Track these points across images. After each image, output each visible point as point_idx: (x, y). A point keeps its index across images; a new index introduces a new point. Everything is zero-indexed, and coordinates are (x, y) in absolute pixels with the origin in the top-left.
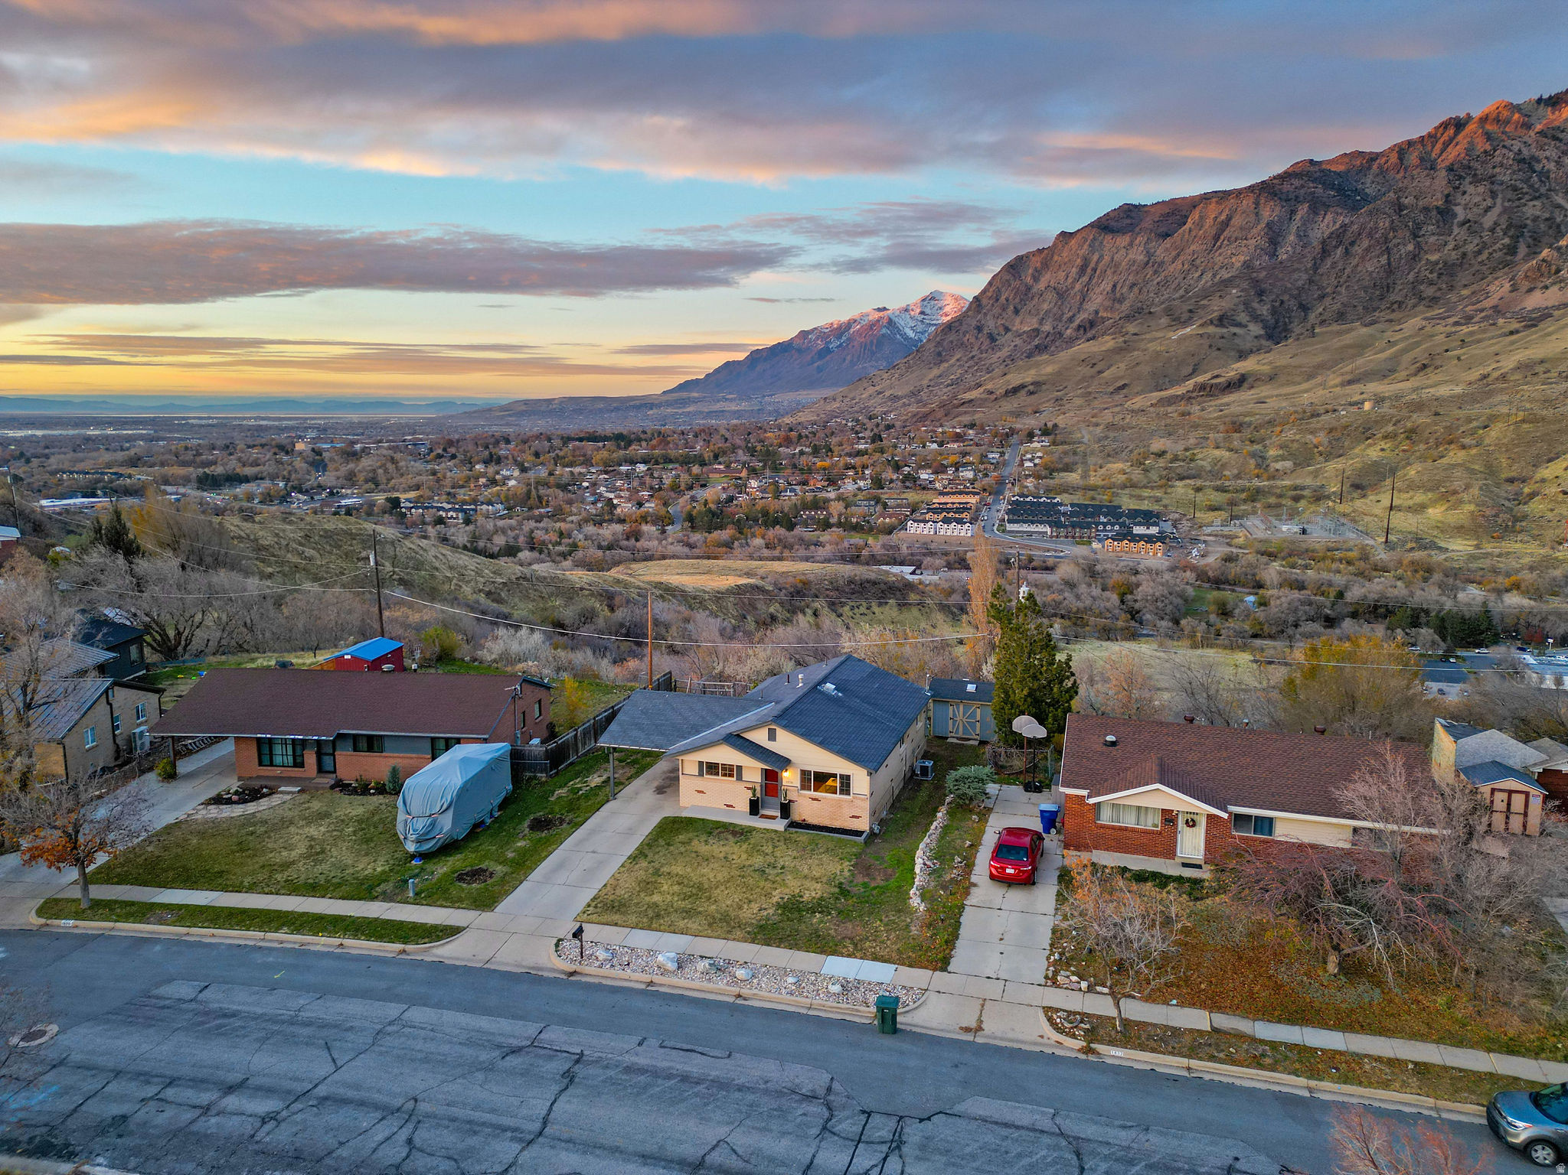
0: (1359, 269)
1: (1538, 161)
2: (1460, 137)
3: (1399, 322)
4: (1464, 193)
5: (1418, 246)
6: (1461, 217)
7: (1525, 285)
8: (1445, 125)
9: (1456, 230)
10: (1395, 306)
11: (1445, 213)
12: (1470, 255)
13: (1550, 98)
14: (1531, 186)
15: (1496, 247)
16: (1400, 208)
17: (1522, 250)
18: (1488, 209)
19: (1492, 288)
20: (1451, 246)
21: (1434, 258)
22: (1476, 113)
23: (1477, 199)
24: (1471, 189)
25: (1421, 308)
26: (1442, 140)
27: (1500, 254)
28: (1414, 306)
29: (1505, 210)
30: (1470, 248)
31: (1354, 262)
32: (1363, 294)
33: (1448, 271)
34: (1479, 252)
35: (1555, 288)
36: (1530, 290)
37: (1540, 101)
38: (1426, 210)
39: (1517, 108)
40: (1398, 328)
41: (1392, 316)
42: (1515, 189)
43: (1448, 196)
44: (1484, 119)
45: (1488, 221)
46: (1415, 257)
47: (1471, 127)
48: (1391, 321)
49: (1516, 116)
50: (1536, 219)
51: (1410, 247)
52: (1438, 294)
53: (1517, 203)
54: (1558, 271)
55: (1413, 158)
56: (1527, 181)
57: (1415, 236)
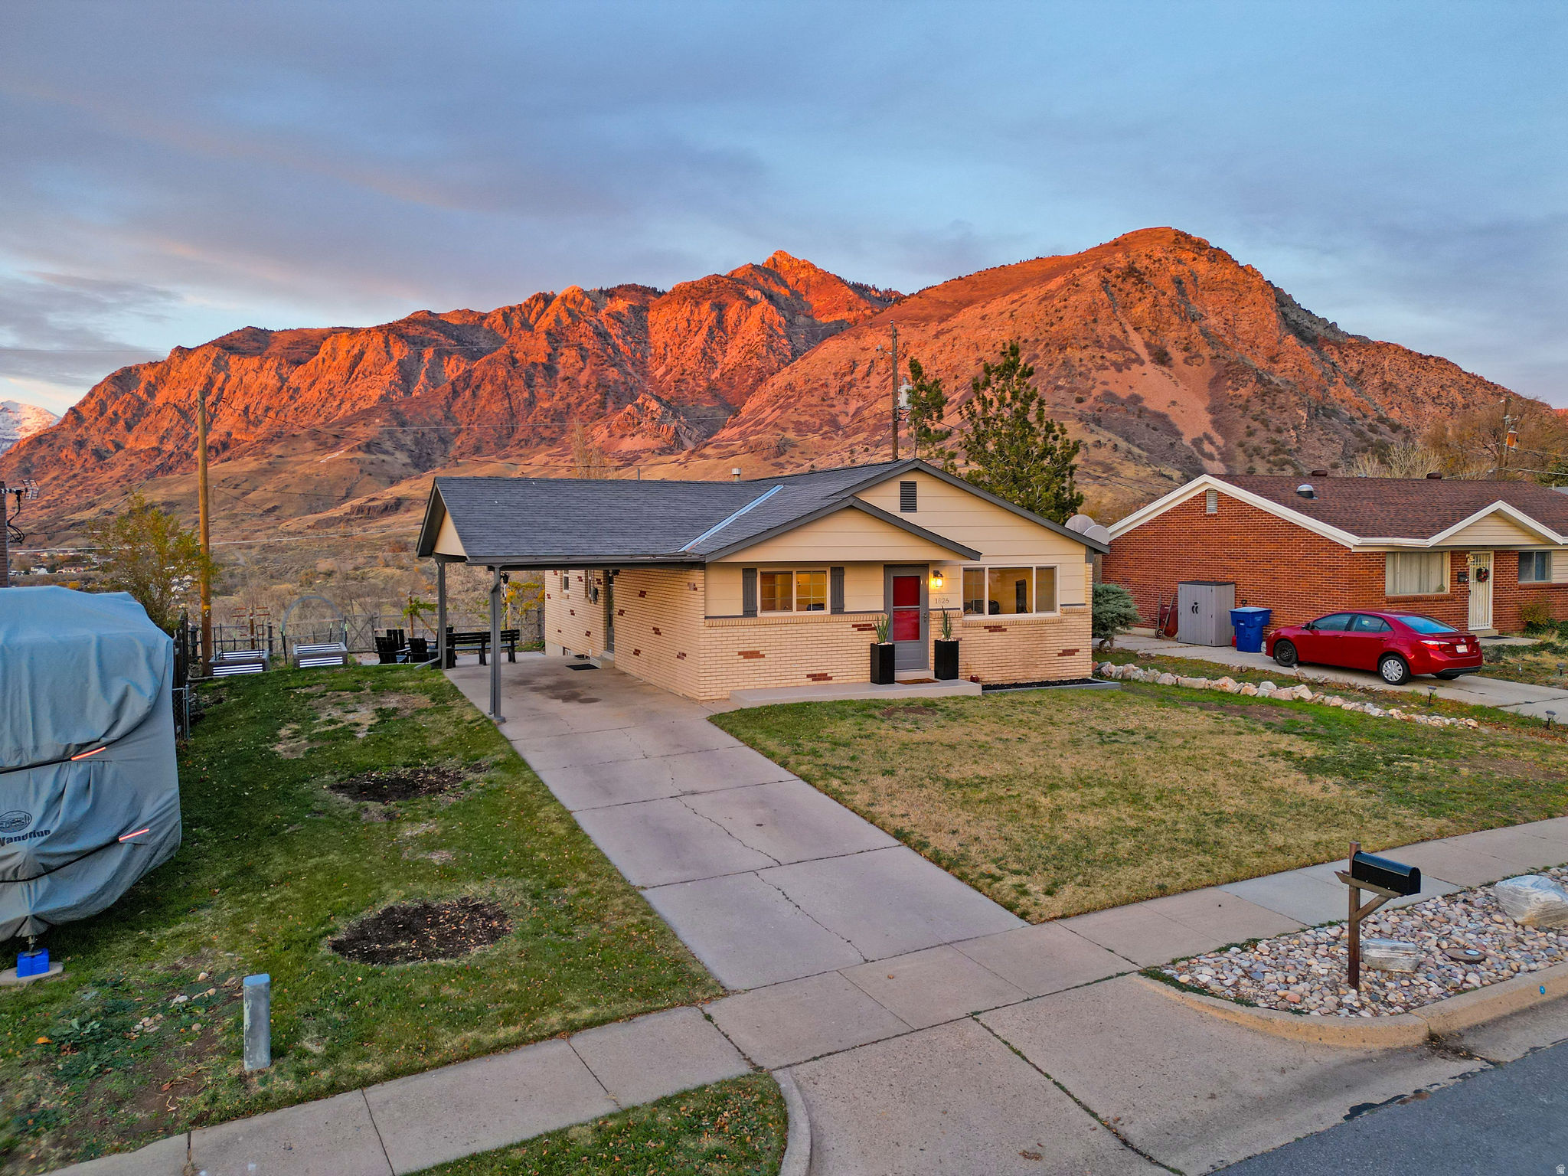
0: (487, 410)
1: (611, 337)
2: (548, 310)
3: (527, 456)
4: (562, 354)
5: (532, 394)
6: (561, 374)
7: (618, 433)
8: (537, 298)
9: (560, 385)
10: (523, 443)
11: (550, 369)
12: (573, 406)
13: (608, 291)
14: (609, 356)
15: (591, 401)
16: (514, 361)
17: (610, 406)
18: (581, 370)
19: (595, 433)
20: (557, 397)
21: (546, 405)
22: (559, 293)
23: (572, 361)
24: (566, 351)
25: (542, 446)
26: (535, 311)
27: (594, 407)
28: (538, 445)
29: (593, 372)
30: (572, 400)
31: (483, 403)
32: (493, 432)
33: (560, 417)
34: (579, 404)
35: (639, 436)
36: (622, 437)
37: (601, 291)
38: (534, 365)
39: (586, 294)
40: (527, 462)
41: (521, 452)
42: (598, 356)
43: (549, 355)
44: (564, 299)
45: (583, 378)
46: (531, 403)
47: (556, 303)
48: (521, 456)
49: (587, 300)
50: (616, 382)
51: (526, 395)
52: (553, 436)
53: (601, 368)
54: (639, 423)
55: (516, 321)
56: (605, 351)
57: (529, 386)
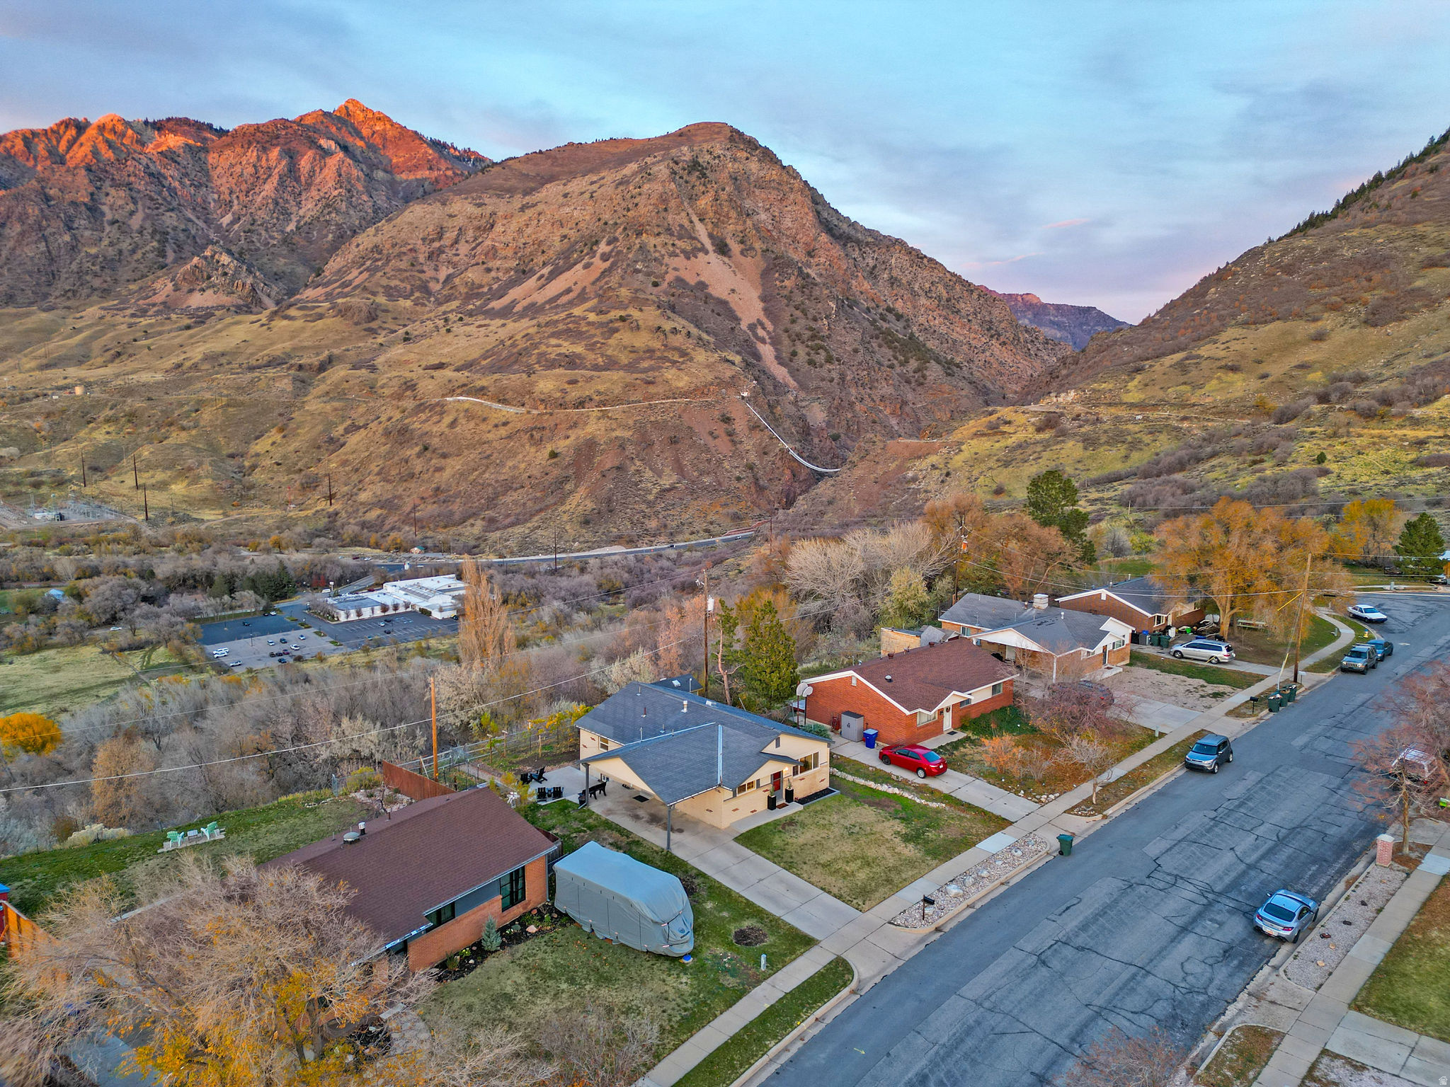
0: (18, 252)
1: (166, 178)
2: (83, 139)
3: (77, 309)
4: (107, 194)
5: (74, 237)
6: (109, 216)
7: (185, 286)
8: (67, 124)
9: (108, 229)
10: (70, 294)
11: (93, 210)
12: (126, 253)
13: (155, 123)
14: (165, 199)
15: (148, 248)
16: (47, 199)
17: (171, 256)
18: (132, 213)
19: (157, 285)
20: (106, 242)
21: (93, 251)
22: (94, 120)
23: (120, 202)
24: (112, 192)
25: (94, 298)
26: (65, 138)
27: (151, 256)
28: (89, 296)
29: (147, 217)
30: (125, 245)
31: (11, 244)
32: (28, 278)
33: (110, 264)
34: (133, 251)
35: (209, 292)
36: (191, 291)
37: (146, 122)
38: (74, 204)
39: (128, 124)
40: (78, 315)
41: (68, 303)
42: (152, 199)
43: (92, 194)
44: (102, 128)
45: (136, 222)
46: (73, 249)
47: (91, 132)
48: (69, 308)
49: (130, 132)
50: (175, 229)
51: (67, 238)
52: (105, 286)
53: (156, 212)
54: (209, 277)
55: (41, 148)
56: (160, 194)
57: (70, 228)
